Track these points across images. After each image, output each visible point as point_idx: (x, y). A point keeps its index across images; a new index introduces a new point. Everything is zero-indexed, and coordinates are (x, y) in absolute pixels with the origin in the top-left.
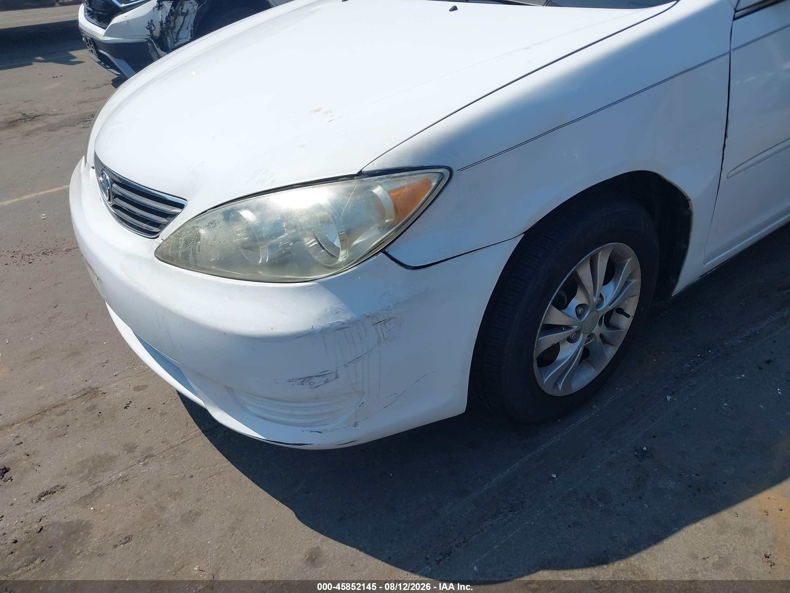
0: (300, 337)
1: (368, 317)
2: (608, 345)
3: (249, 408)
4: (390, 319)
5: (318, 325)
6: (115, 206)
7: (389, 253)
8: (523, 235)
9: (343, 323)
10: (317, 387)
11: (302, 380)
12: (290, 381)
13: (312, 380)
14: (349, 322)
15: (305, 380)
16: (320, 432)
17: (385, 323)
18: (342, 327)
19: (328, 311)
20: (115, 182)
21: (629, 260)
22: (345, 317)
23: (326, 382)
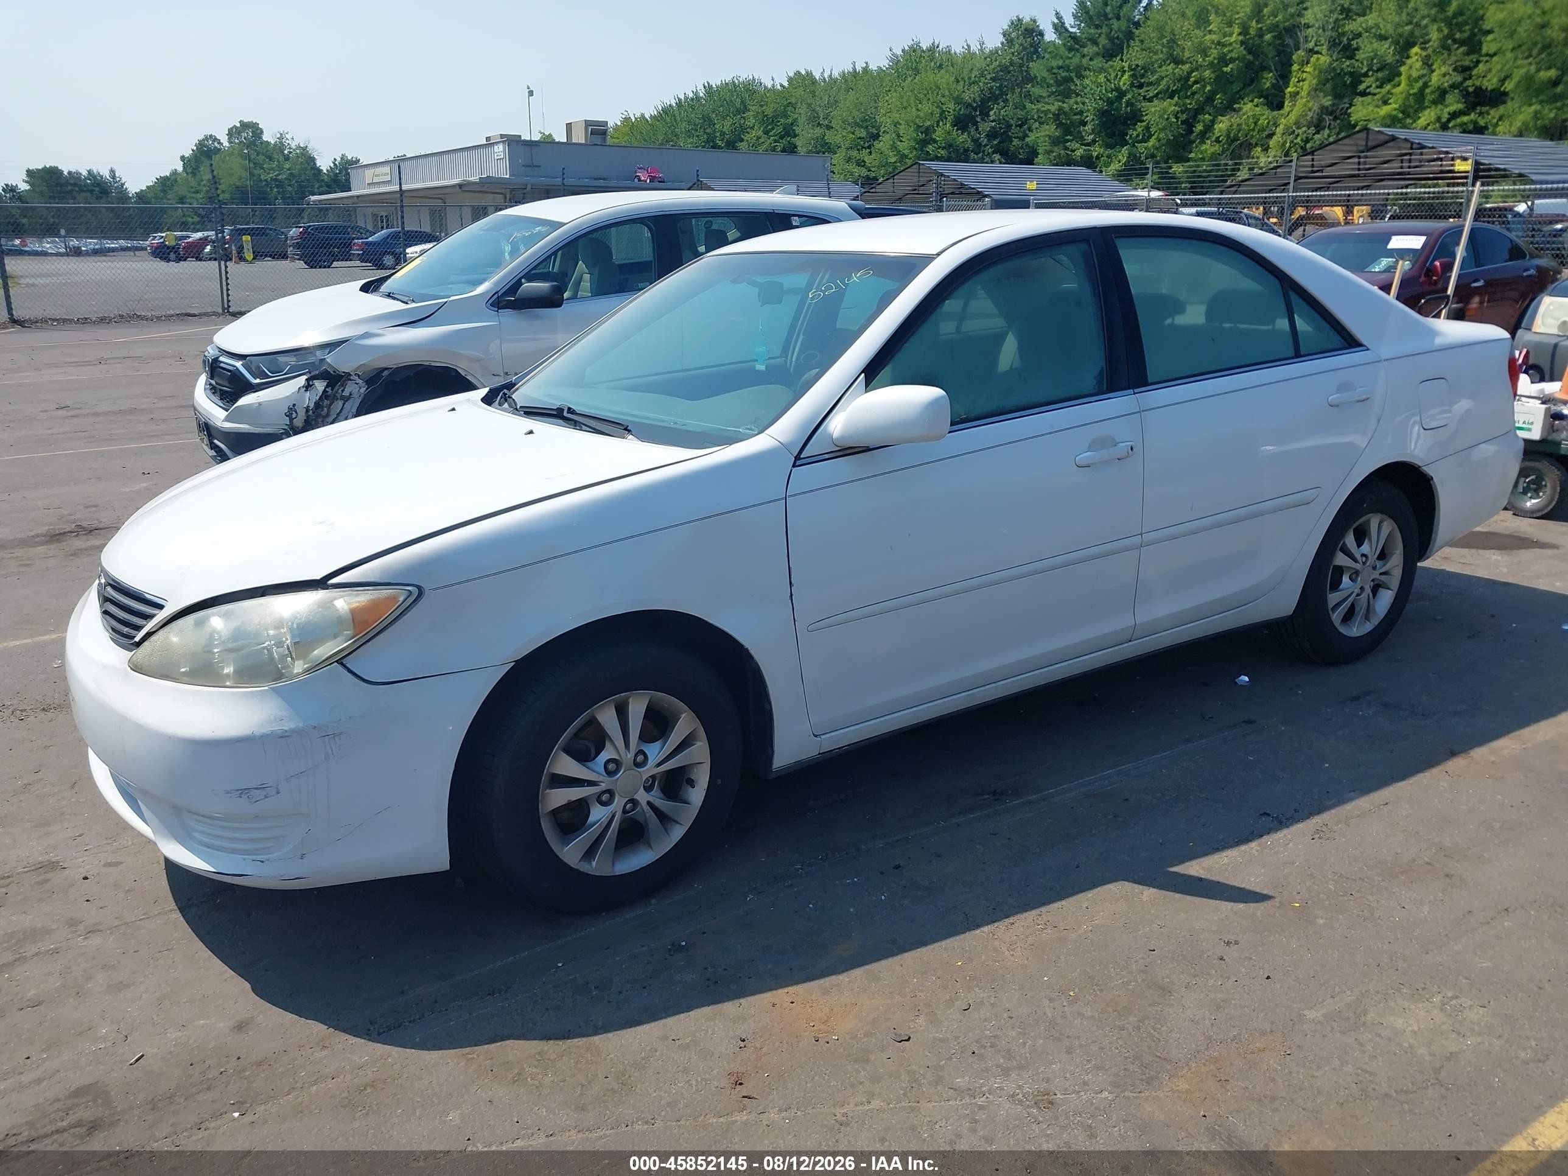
0: (239, 741)
1: (315, 727)
2: (674, 823)
3: (196, 835)
4: (341, 734)
5: (258, 731)
6: (106, 613)
7: (347, 665)
8: (513, 664)
9: (286, 731)
10: (256, 802)
11: (240, 792)
12: (227, 792)
13: (251, 793)
14: (293, 731)
15: (243, 792)
16: (262, 862)
17: (334, 737)
18: (284, 736)
19: (272, 717)
20: (110, 585)
21: (683, 716)
22: (287, 726)
23: (266, 797)
